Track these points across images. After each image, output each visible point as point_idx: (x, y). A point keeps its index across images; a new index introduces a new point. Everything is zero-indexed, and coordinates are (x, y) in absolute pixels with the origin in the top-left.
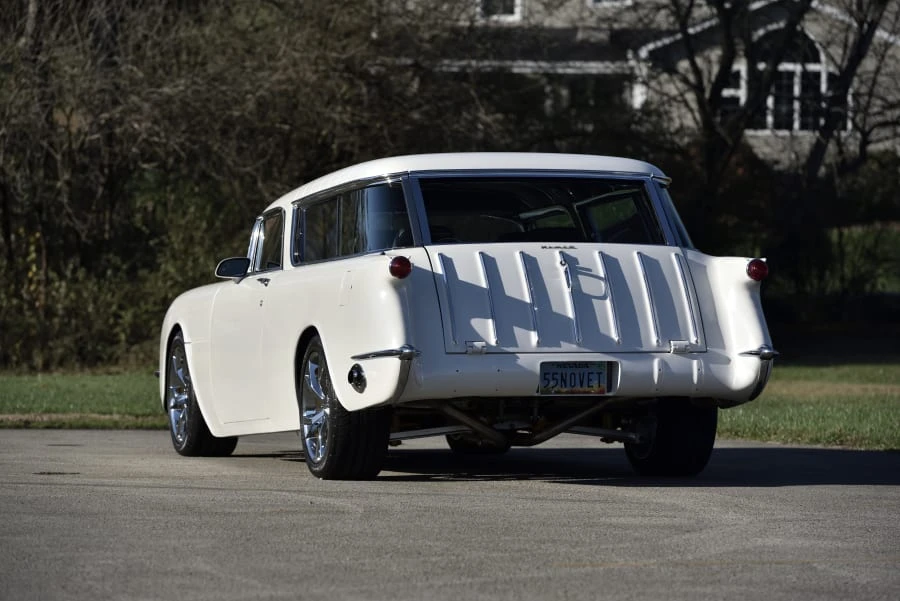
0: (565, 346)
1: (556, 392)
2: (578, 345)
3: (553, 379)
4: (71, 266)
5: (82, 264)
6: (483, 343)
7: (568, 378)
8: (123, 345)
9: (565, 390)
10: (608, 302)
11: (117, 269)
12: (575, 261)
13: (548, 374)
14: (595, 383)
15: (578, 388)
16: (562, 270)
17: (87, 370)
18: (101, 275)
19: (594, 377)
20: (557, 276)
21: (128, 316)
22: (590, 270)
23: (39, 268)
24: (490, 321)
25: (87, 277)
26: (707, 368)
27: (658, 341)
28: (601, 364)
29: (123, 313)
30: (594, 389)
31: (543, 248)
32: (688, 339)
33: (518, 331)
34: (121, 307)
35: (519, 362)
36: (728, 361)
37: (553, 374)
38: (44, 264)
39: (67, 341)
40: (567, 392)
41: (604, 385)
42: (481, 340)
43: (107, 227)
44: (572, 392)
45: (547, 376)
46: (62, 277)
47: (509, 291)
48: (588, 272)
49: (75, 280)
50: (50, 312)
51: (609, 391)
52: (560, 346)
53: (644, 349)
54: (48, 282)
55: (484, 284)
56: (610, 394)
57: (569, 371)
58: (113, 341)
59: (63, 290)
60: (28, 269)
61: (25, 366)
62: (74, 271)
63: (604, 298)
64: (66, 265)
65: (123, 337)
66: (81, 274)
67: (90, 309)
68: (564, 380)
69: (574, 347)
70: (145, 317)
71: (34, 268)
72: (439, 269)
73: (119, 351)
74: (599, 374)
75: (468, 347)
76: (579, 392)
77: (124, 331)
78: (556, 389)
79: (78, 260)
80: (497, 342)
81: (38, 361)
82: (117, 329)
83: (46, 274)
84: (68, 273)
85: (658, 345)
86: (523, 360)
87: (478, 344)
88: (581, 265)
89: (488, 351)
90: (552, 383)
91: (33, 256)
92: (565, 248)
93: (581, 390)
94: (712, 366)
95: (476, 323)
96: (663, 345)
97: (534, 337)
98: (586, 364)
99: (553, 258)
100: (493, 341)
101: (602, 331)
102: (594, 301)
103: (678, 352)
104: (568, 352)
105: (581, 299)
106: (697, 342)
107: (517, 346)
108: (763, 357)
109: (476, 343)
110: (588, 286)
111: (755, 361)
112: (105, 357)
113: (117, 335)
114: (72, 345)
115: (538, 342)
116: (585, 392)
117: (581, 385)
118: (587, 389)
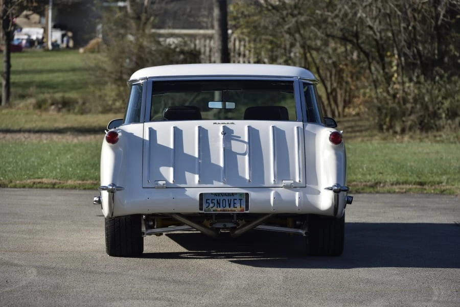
0: (216, 183)
1: (214, 211)
2: (224, 183)
3: (212, 203)
4: (416, 74)
5: (422, 73)
6: (164, 182)
7: (221, 202)
8: (444, 119)
9: (219, 209)
10: (247, 157)
11: (441, 77)
12: (232, 131)
13: (209, 200)
14: (238, 205)
15: (227, 208)
16: (221, 137)
18: (433, 79)
19: (238, 202)
20: (218, 141)
21: (447, 104)
22: (240, 137)
23: (398, 75)
24: (171, 169)
25: (426, 81)
26: (305, 197)
27: (274, 181)
28: (241, 194)
29: (444, 101)
30: (238, 209)
31: (214, 123)
32: (294, 179)
33: (188, 174)
34: (444, 98)
35: (187, 193)
36: (319, 193)
37: (212, 200)
38: (401, 74)
39: (413, 117)
40: (221, 211)
41: (244, 206)
42: (164, 180)
43: (436, 52)
44: (224, 211)
45: (208, 201)
46: (411, 80)
47: (187, 150)
48: (238, 139)
49: (418, 82)
50: (405, 101)
51: (247, 210)
52: (212, 183)
53: (266, 185)
54: (403, 83)
55: (172, 146)
56: (248, 212)
57: (222, 198)
58: (439, 117)
59: (411, 88)
60: (393, 76)
61: (391, 131)
62: (418, 77)
63: (244, 154)
64: (414, 73)
65: (444, 115)
66: (422, 78)
67: (426, 99)
68: (218, 203)
69: (221, 184)
71: (396, 75)
72: (147, 138)
73: (441, 122)
74: (241, 200)
75: (155, 184)
76: (228, 211)
77: (444, 112)
78: (214, 208)
79: (420, 71)
80: (173, 182)
81: (398, 129)
82: (441, 111)
83: (402, 79)
84: (415, 79)
85: (275, 183)
86: (190, 192)
87: (161, 183)
88: (235, 134)
89: (167, 187)
90: (211, 205)
91: (395, 68)
92: (228, 123)
93: (229, 209)
94: (308, 196)
95: (163, 170)
96: (278, 183)
97: (197, 177)
98: (233, 194)
99: (218, 130)
100: (171, 180)
101: (240, 174)
102: (238, 156)
103: (287, 187)
104: (218, 187)
105: (230, 155)
106: (300, 181)
107: (186, 183)
108: (335, 191)
109: (159, 182)
110: (236, 147)
111: (331, 193)
113: (441, 114)
114: (416, 120)
115: (199, 181)
116: (232, 211)
117: (230, 207)
118: (233, 209)
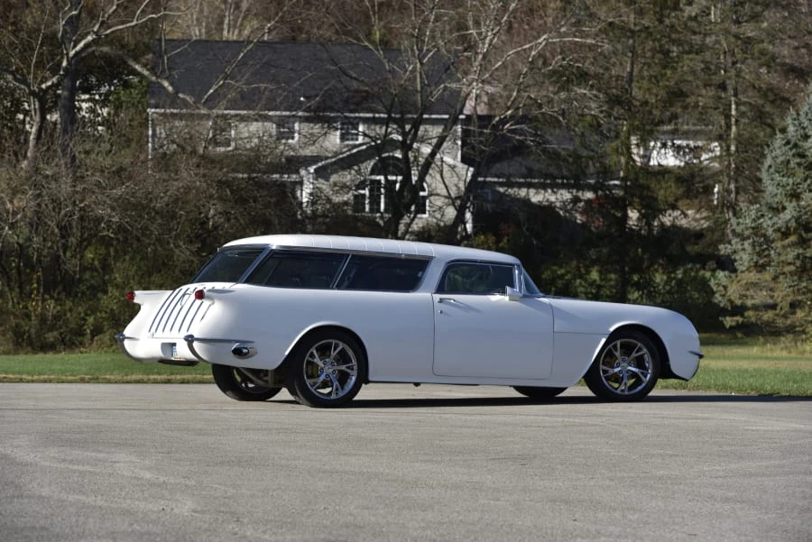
4: (57, 291)
5: (64, 290)
8: (89, 336)
17: (68, 350)
18: (75, 297)
21: (91, 320)
23: (38, 292)
25: (67, 298)
29: (88, 318)
34: (86, 315)
38: (41, 290)
39: (55, 334)
46: (52, 297)
49: (59, 299)
50: (44, 318)
54: (44, 300)
58: (82, 334)
59: (52, 306)
60: (32, 293)
62: (59, 293)
64: (54, 290)
65: (88, 331)
66: (63, 296)
70: (101, 320)
71: (35, 292)
73: (86, 340)
77: (89, 328)
79: (61, 288)
82: (86, 327)
83: (43, 296)
84: (56, 295)
91: (35, 285)
112: (77, 343)
113: (85, 330)
114: (58, 336)
